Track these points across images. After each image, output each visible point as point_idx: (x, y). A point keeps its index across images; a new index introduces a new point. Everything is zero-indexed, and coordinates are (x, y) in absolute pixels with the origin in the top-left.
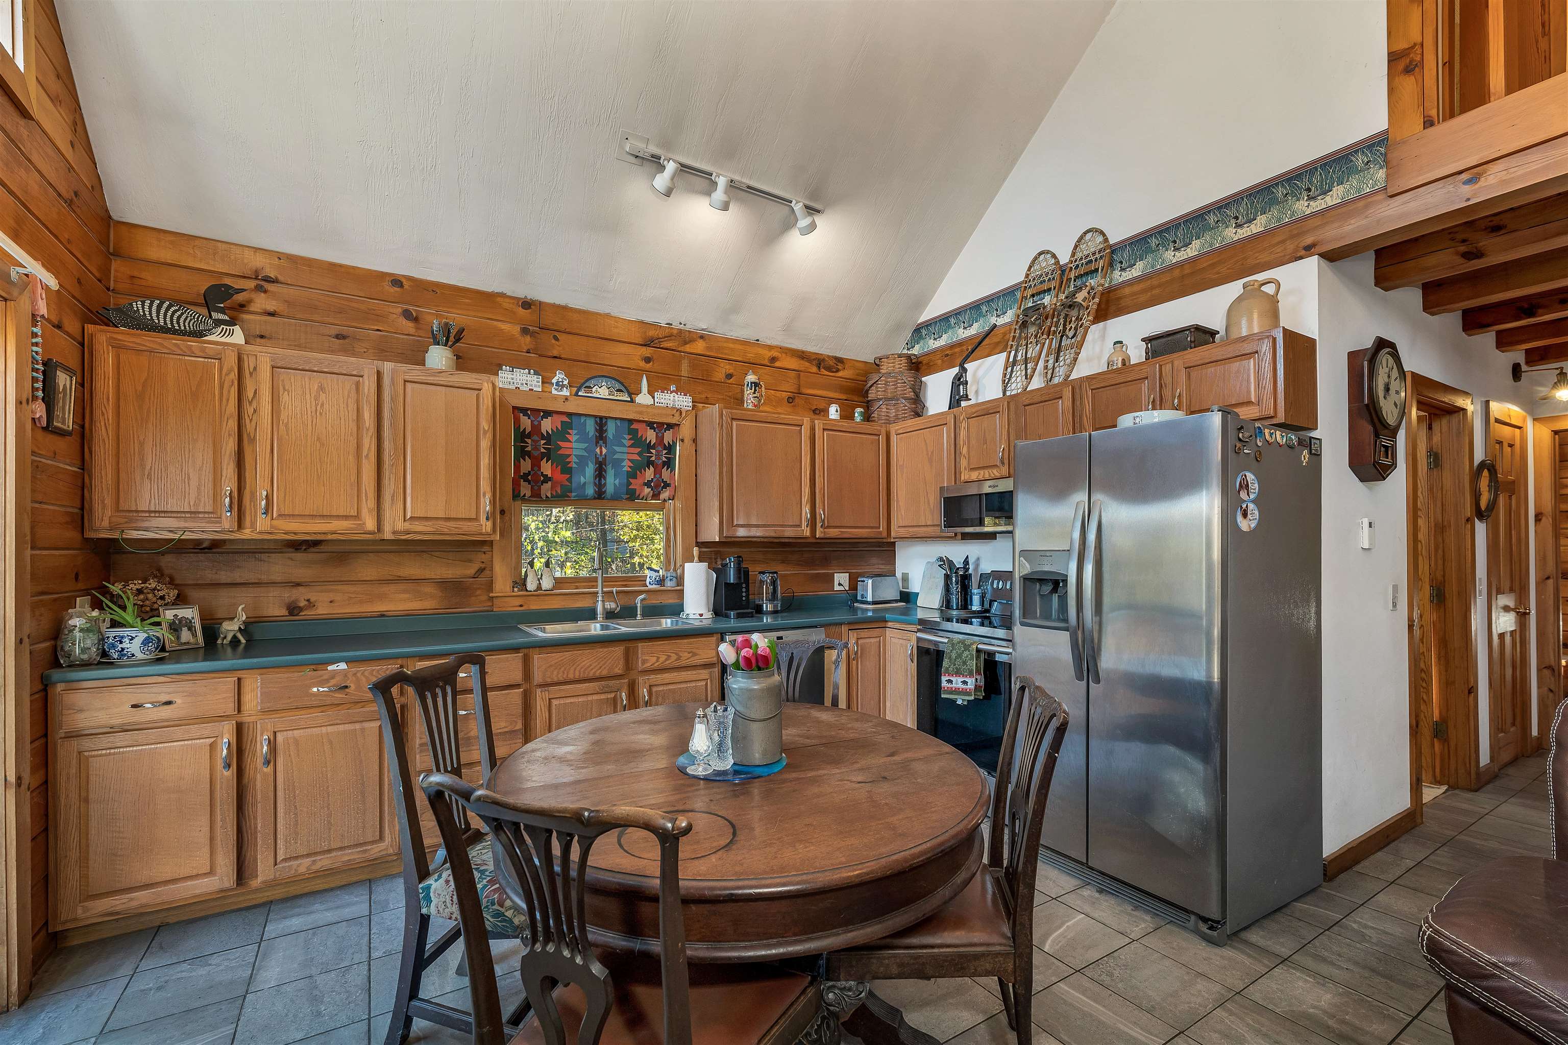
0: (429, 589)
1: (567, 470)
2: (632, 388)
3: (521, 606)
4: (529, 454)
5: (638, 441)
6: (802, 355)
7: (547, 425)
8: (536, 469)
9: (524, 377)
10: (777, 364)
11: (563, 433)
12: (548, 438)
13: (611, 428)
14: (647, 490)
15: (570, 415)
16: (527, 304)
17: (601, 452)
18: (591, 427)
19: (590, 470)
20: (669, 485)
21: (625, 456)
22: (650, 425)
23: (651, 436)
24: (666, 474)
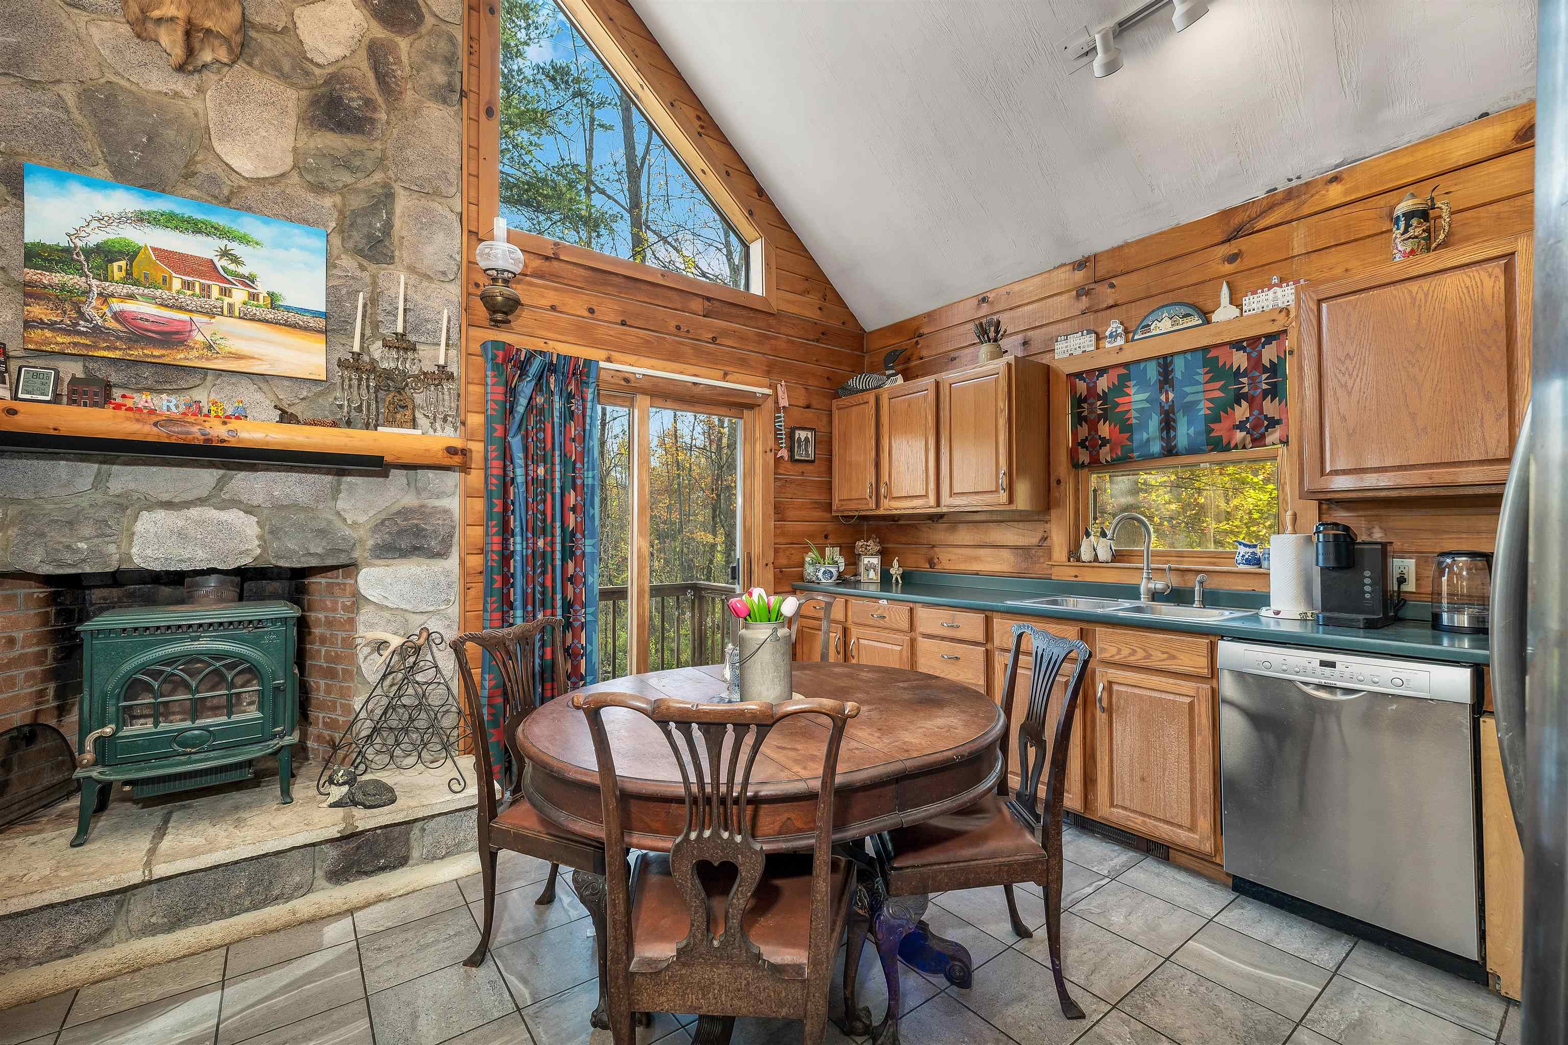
0: (1006, 554)
1: (1127, 428)
2: (1209, 306)
3: (1076, 576)
4: (1085, 419)
5: (1219, 372)
7: (1103, 384)
8: (1093, 433)
9: (1078, 341)
11: (1120, 388)
12: (1104, 397)
13: (1179, 367)
14: (1239, 435)
15: (1127, 365)
16: (1082, 264)
17: (1167, 399)
18: (1152, 372)
19: (1154, 423)
20: (1278, 422)
21: (1201, 396)
22: (1237, 345)
23: (1240, 360)
24: (1270, 408)
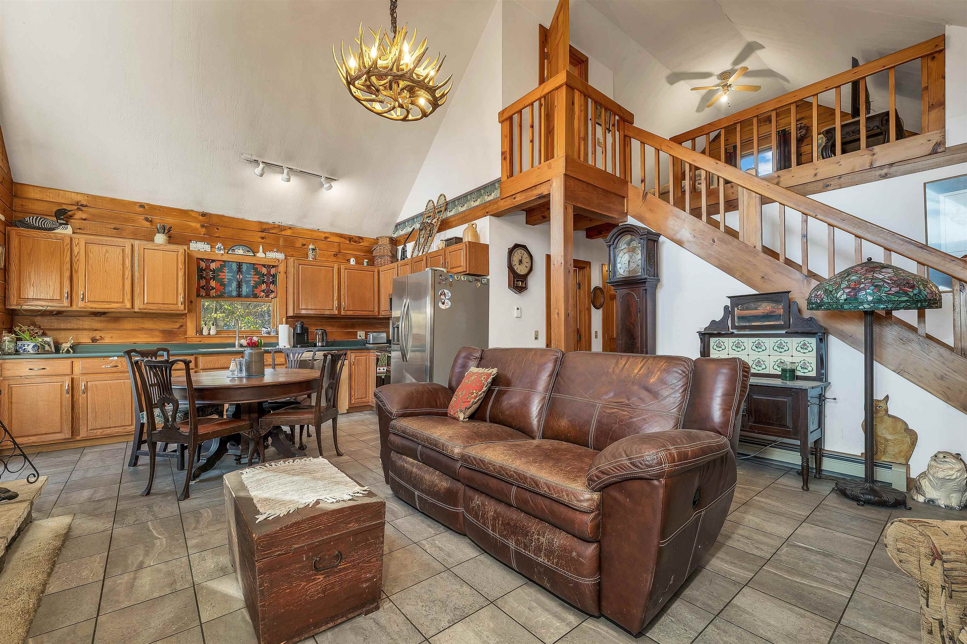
0: (157, 333)
1: (223, 285)
2: (255, 250)
3: (200, 341)
4: (205, 278)
5: (257, 272)
6: (341, 236)
7: (213, 266)
8: (208, 284)
9: (202, 246)
10: (328, 240)
11: (221, 269)
12: (214, 271)
13: (244, 268)
14: (263, 294)
15: (224, 261)
16: (204, 215)
17: (240, 277)
18: (234, 267)
19: (234, 285)
20: (274, 292)
21: (252, 279)
22: (264, 266)
23: (264, 271)
24: (272, 287)
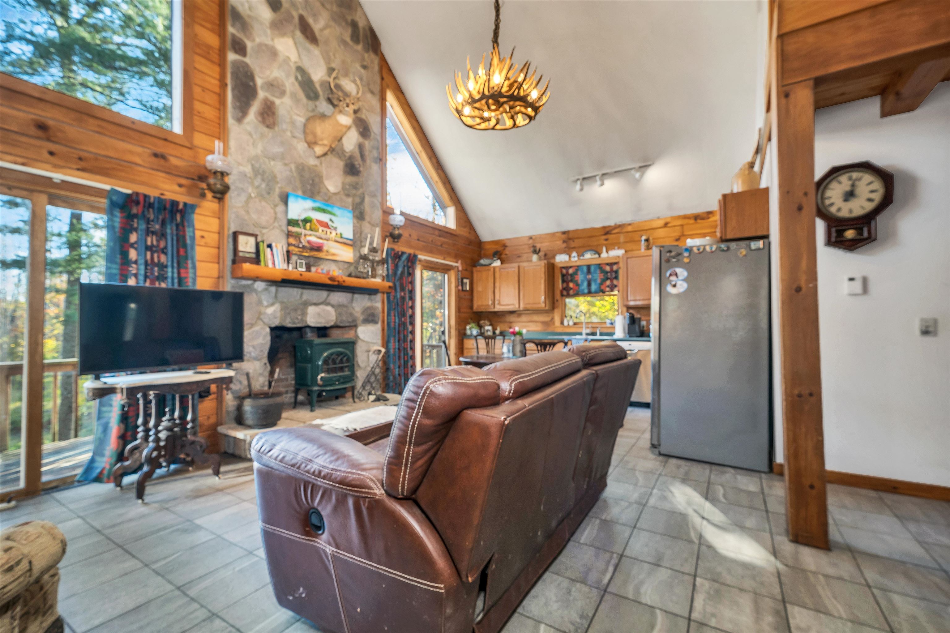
1: (577, 285)
2: (600, 252)
4: (565, 281)
5: (603, 271)
6: (685, 217)
7: (571, 271)
8: (568, 286)
9: (563, 257)
10: (669, 225)
11: (576, 273)
12: (571, 275)
13: (592, 269)
14: (608, 289)
15: (578, 266)
16: (564, 233)
17: (589, 277)
18: (585, 269)
19: (585, 284)
20: (617, 285)
21: (598, 277)
22: (607, 264)
23: (608, 268)
24: (615, 282)
